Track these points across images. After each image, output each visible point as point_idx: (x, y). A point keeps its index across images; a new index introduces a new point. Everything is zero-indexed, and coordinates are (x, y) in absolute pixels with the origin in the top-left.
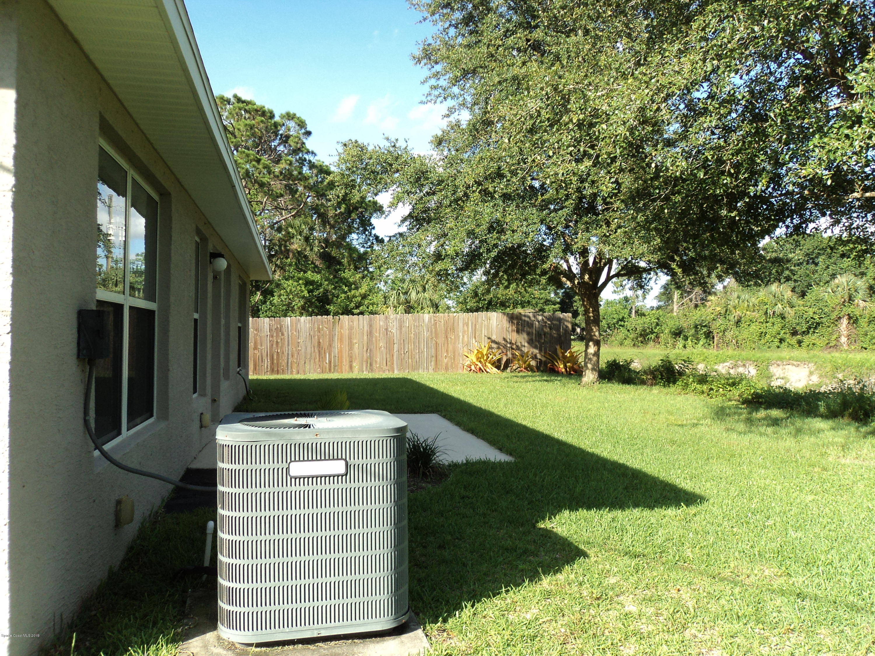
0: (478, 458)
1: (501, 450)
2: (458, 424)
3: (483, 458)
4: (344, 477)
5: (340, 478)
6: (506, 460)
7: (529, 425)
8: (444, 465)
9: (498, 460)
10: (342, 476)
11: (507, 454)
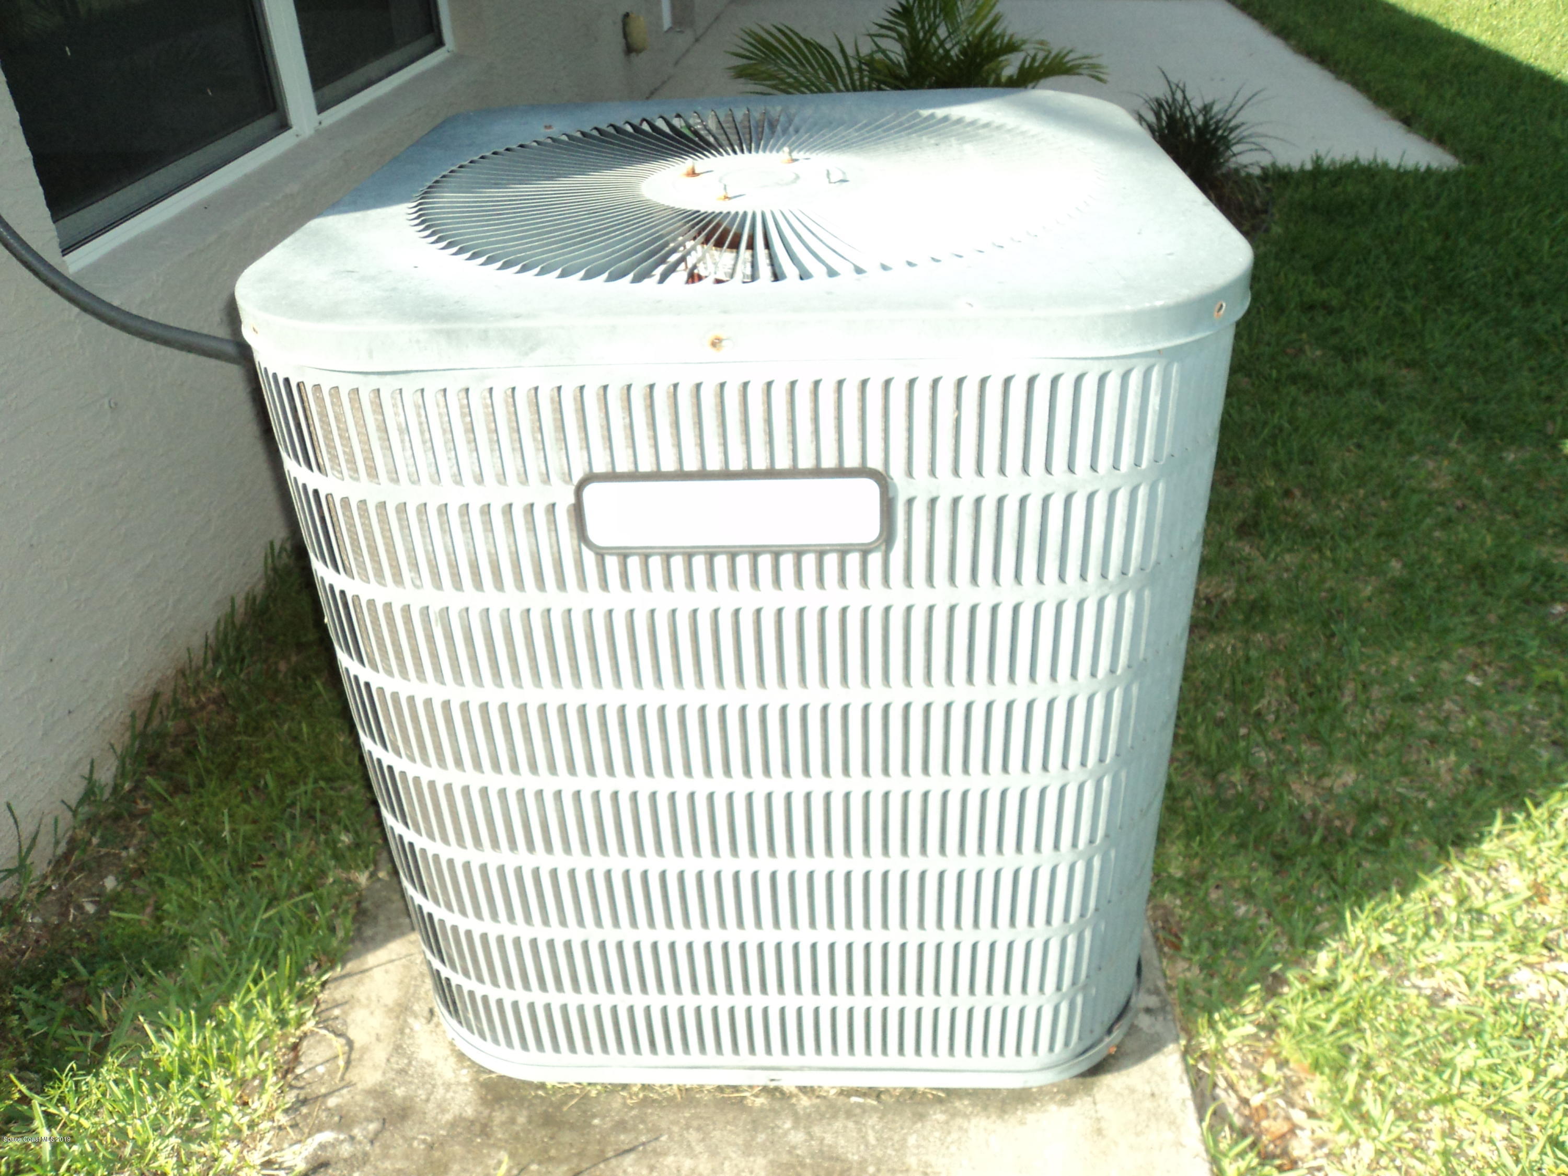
0: (1349, 158)
1: (1408, 121)
2: (1283, 32)
3: (1365, 157)
4: (875, 559)
5: (853, 560)
6: (1434, 165)
7: (1484, 38)
8: (1249, 176)
9: (1410, 163)
10: (865, 552)
11: (1428, 139)
